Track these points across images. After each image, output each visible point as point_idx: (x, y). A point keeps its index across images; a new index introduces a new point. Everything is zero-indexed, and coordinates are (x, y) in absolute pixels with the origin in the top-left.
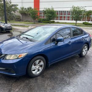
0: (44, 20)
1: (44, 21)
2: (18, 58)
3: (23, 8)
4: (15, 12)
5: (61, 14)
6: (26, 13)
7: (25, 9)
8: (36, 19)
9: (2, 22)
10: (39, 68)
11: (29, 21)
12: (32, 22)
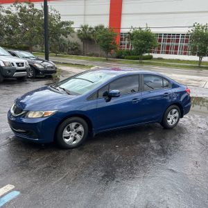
0: (129, 53)
1: (130, 55)
2: (43, 117)
3: (85, 28)
4: (67, 37)
5: (169, 41)
6: (92, 37)
7: (91, 29)
8: (112, 50)
9: (39, 58)
10: (76, 135)
11: (97, 56)
12: (103, 56)
